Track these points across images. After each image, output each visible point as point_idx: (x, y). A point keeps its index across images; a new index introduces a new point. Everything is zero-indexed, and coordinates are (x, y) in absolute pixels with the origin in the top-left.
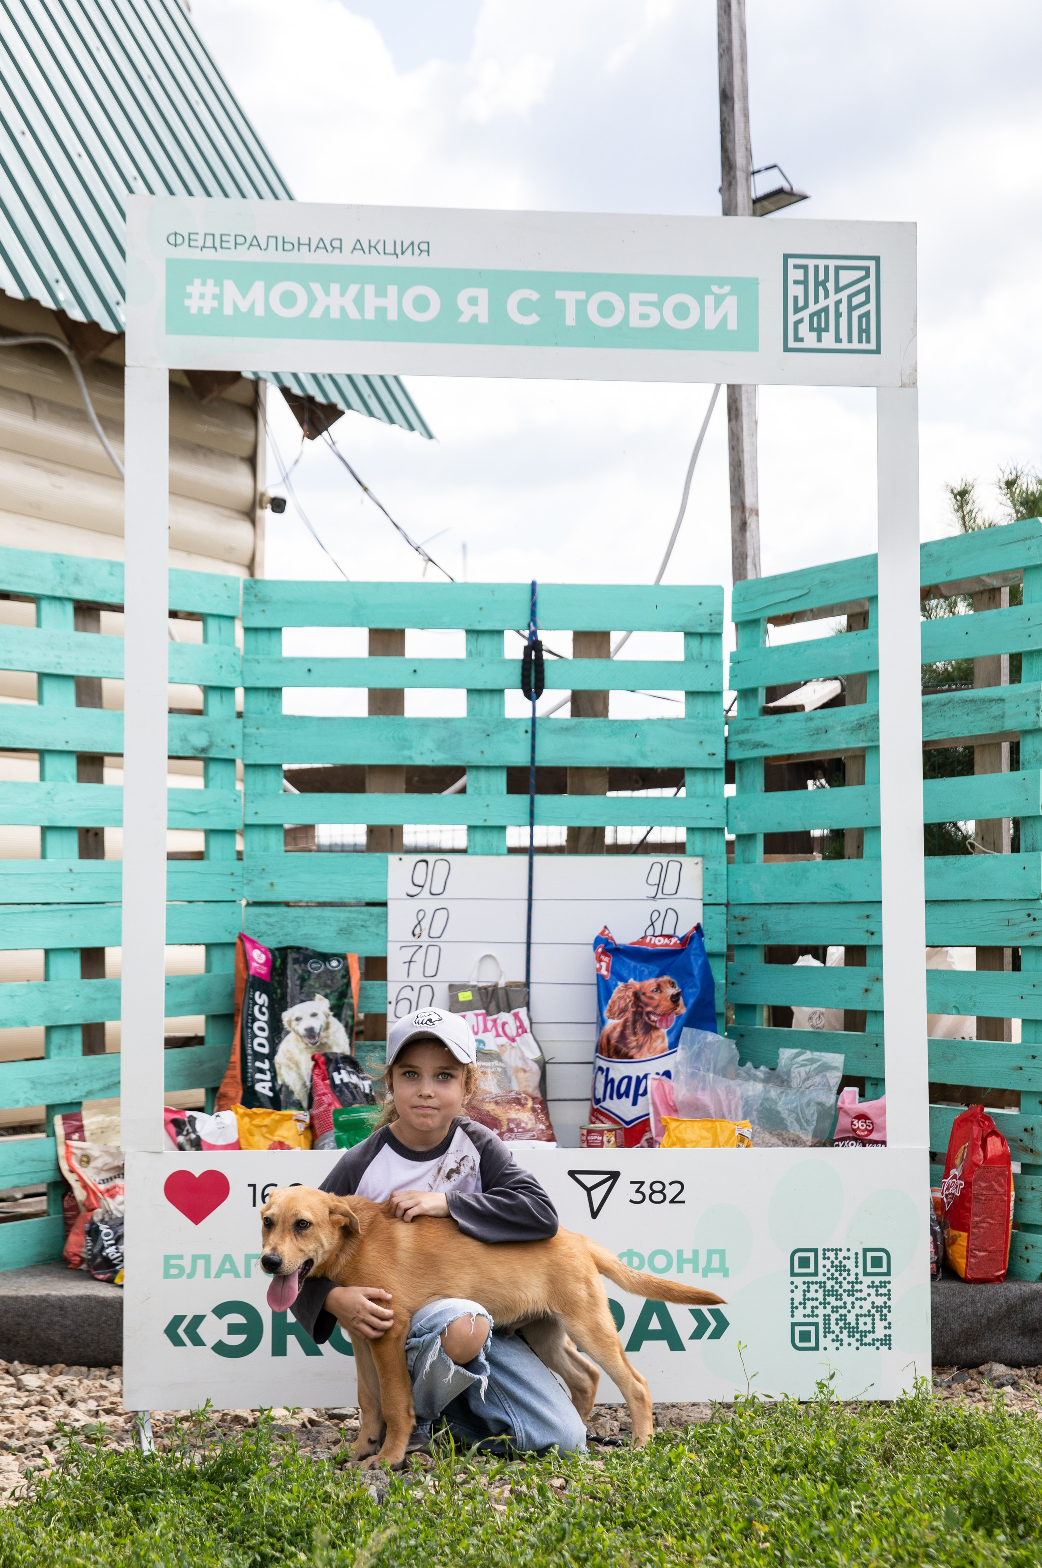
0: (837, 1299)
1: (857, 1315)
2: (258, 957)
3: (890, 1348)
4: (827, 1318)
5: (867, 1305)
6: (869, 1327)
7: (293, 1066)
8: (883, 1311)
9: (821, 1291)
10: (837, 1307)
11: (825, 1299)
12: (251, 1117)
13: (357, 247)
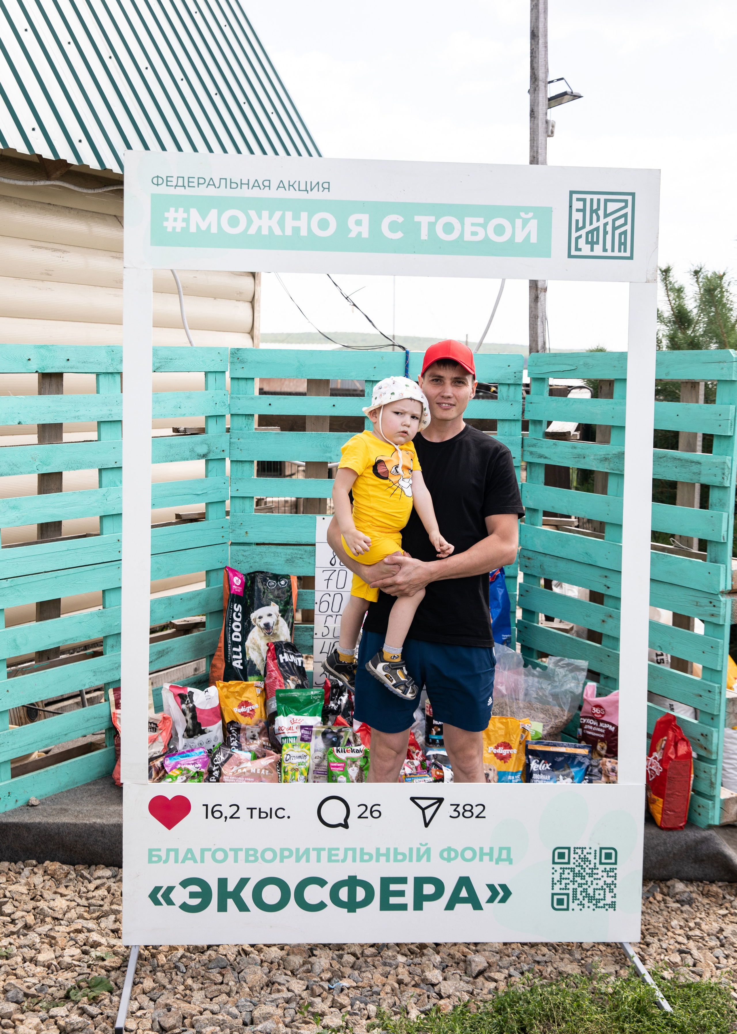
0: (582, 879)
1: (594, 889)
2: (237, 581)
3: (614, 910)
4: (575, 890)
5: (601, 883)
6: (602, 897)
7: (256, 647)
8: (611, 887)
9: (572, 874)
10: (582, 884)
11: (574, 879)
12: (228, 687)
13: (281, 185)
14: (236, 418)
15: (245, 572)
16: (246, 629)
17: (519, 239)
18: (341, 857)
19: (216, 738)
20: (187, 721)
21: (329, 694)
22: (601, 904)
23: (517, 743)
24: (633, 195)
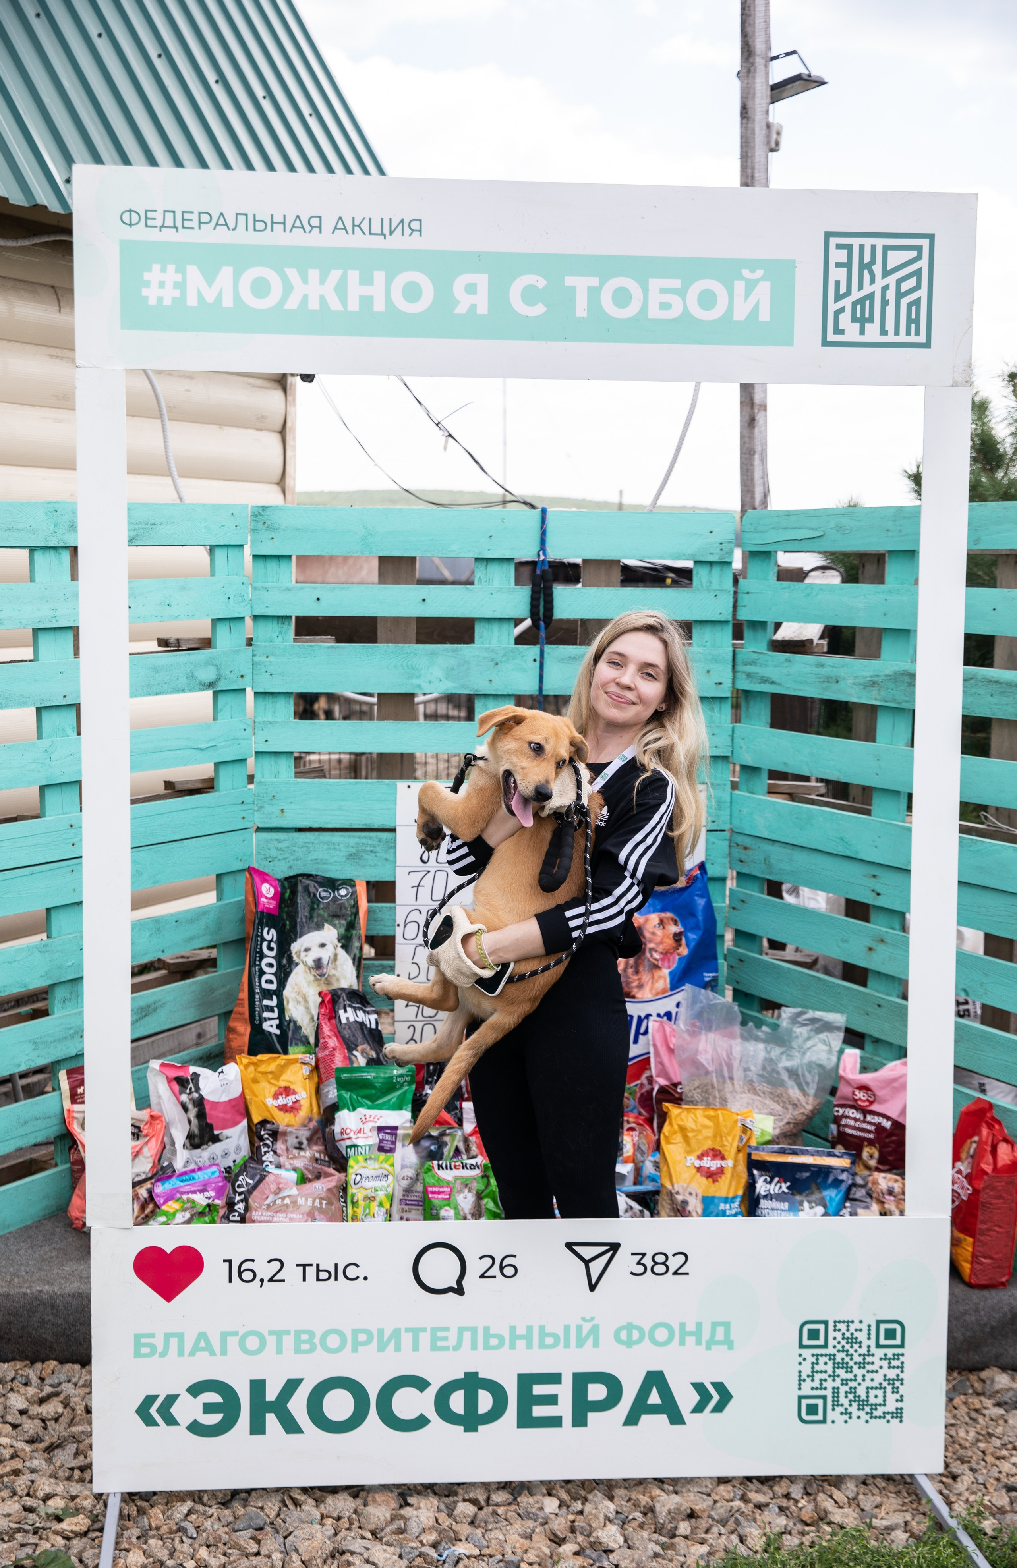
0: (847, 1372)
1: (868, 1388)
2: (267, 890)
3: (901, 1421)
4: (836, 1390)
5: (878, 1378)
6: (880, 1400)
7: (300, 999)
8: (895, 1384)
9: (830, 1363)
10: (847, 1380)
11: (834, 1372)
12: (255, 1064)
13: (340, 225)
14: (261, 622)
15: (281, 875)
16: (284, 969)
17: (740, 314)
18: (452, 1341)
19: (238, 1149)
20: (190, 1122)
21: (424, 1073)
22: (879, 1412)
23: (734, 1150)
24: (931, 237)
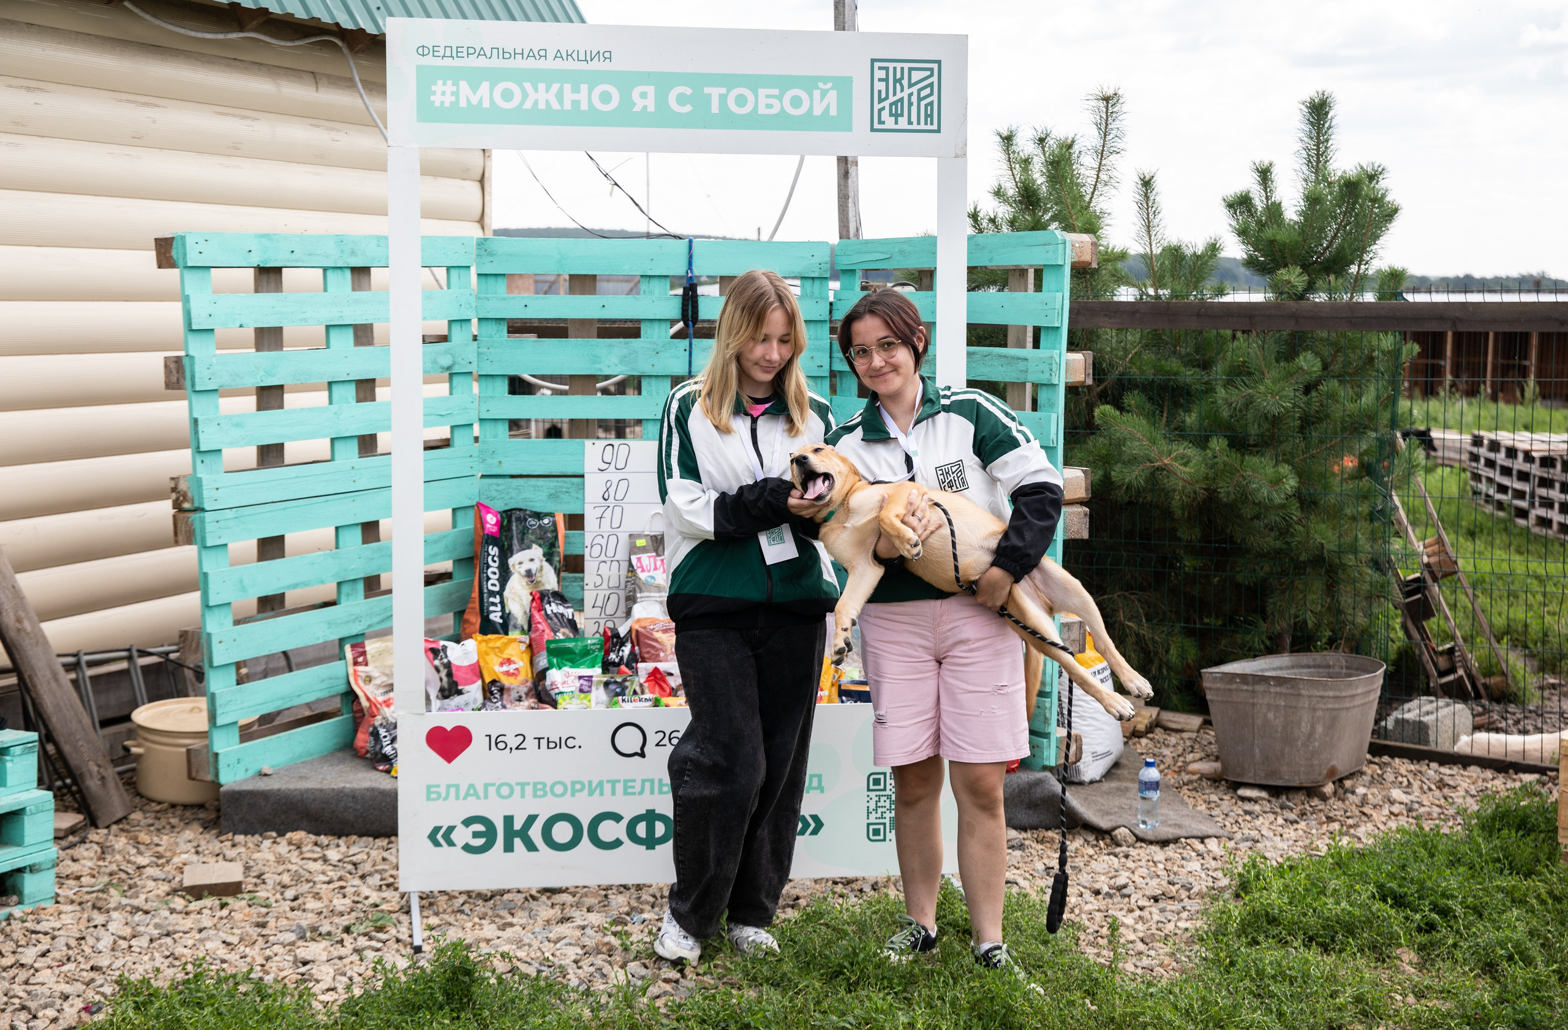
2: (491, 519)
7: (516, 600)
9: (888, 801)
12: (486, 641)
13: (558, 55)
14: (484, 323)
15: (500, 509)
16: (505, 574)
17: (818, 111)
18: (638, 789)
19: (475, 700)
20: (441, 680)
21: (610, 644)
23: (829, 684)
24: (939, 62)
